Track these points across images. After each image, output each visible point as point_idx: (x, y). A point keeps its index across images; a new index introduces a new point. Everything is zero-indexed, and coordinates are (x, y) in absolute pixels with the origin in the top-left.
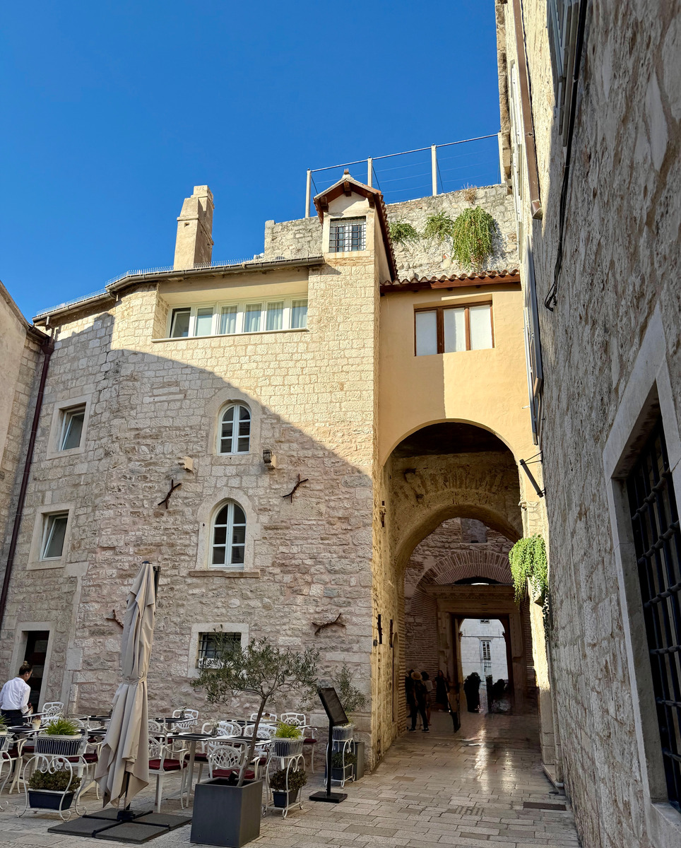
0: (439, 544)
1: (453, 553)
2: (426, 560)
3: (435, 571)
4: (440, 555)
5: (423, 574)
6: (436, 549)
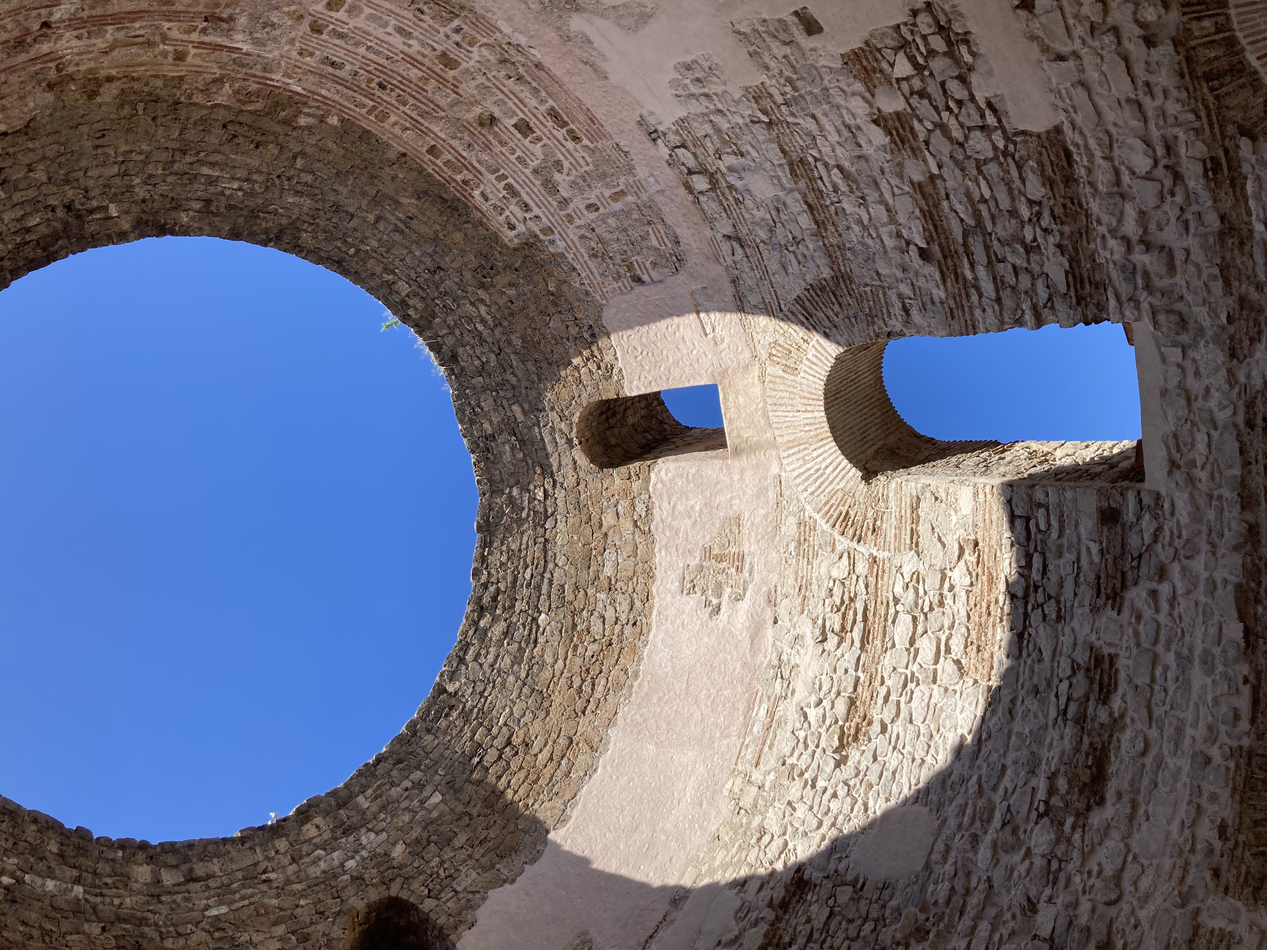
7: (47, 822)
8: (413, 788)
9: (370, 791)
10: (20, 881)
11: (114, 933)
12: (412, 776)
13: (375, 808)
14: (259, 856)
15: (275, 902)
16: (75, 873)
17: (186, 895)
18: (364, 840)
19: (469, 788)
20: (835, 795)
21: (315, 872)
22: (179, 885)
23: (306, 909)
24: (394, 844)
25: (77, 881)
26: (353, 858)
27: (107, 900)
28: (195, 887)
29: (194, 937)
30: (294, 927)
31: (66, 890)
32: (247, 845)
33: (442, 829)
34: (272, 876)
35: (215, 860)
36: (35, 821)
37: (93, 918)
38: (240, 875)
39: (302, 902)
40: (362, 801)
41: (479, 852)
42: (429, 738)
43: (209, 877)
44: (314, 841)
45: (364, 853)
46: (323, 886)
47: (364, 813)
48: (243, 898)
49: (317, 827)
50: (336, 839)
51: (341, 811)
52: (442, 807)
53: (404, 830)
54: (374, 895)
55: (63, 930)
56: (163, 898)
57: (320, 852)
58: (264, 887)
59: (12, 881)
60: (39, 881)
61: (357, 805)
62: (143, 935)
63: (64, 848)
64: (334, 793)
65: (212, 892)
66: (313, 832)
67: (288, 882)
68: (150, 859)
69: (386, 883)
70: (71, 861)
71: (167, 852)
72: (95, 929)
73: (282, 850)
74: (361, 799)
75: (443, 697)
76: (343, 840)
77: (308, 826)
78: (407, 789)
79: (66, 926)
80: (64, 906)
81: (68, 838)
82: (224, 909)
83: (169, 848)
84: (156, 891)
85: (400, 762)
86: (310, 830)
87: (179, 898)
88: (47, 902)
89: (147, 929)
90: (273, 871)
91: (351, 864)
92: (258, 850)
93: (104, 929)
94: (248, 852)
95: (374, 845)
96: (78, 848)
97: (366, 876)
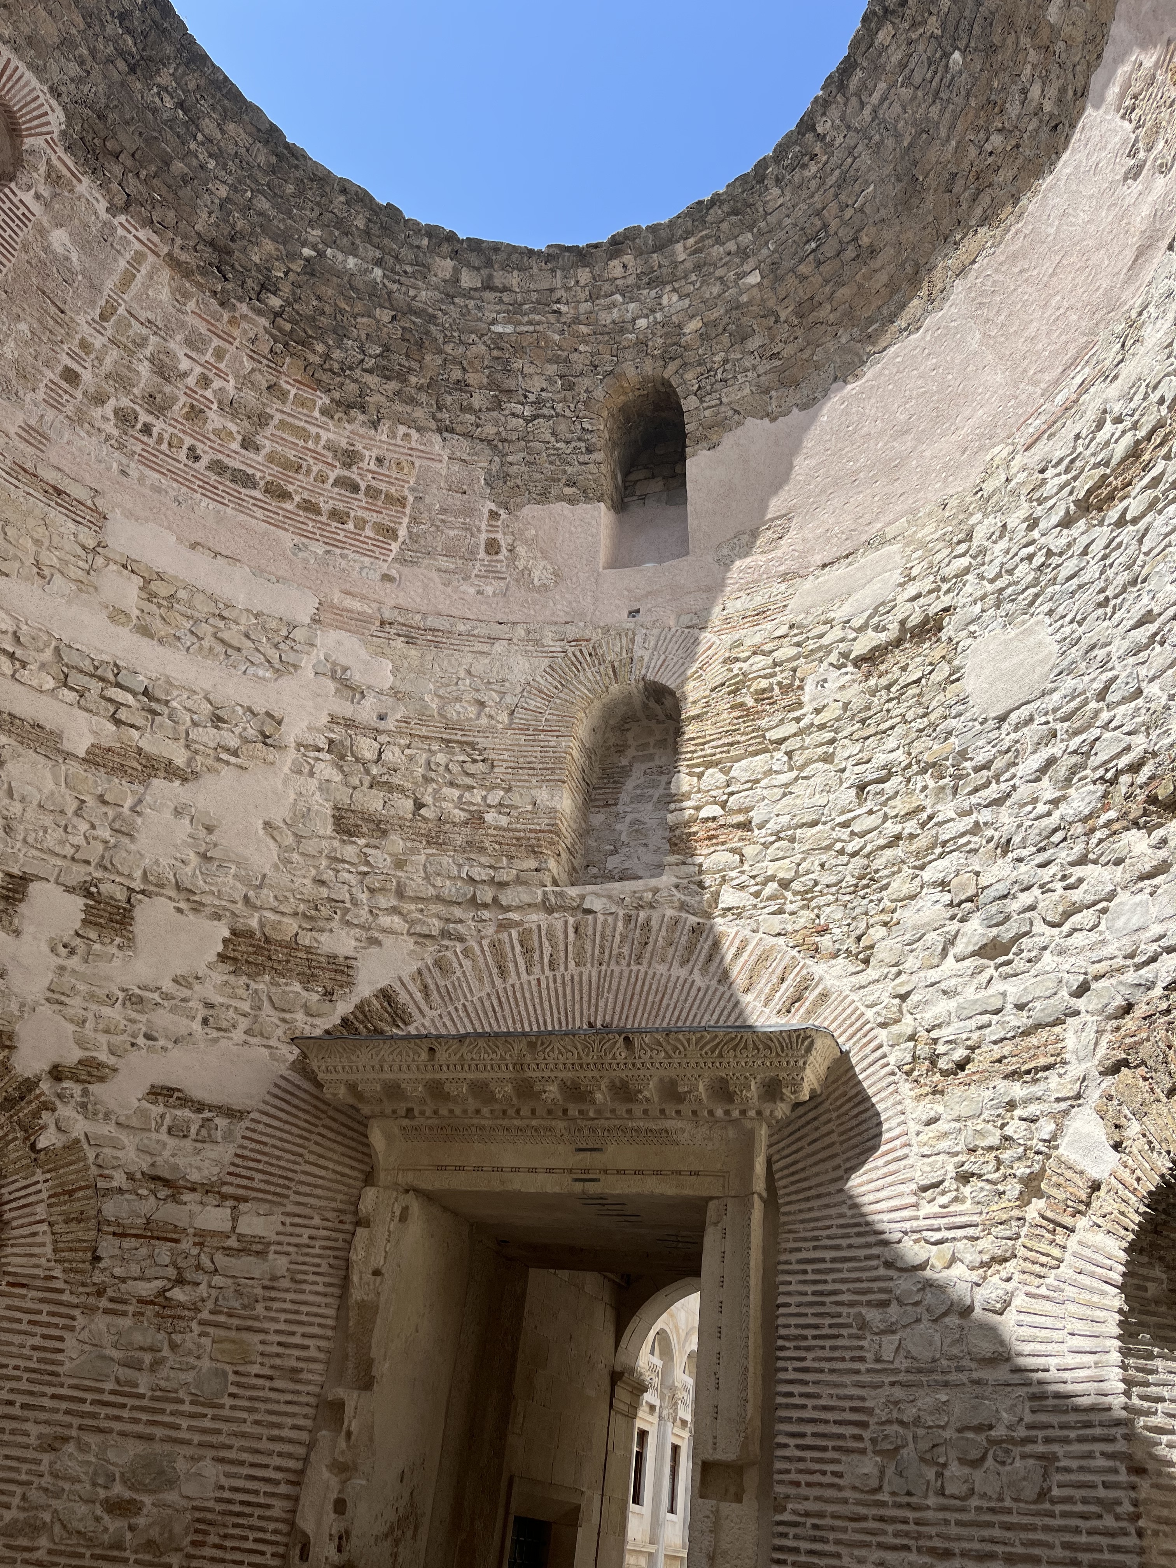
0: (449, 889)
1: (503, 926)
2: (375, 950)
3: (403, 997)
4: (445, 934)
5: (344, 1007)
6: (435, 908)
7: (357, 194)
8: (737, 253)
9: (691, 241)
10: (321, 254)
11: (402, 324)
12: (740, 239)
13: (689, 265)
14: (558, 282)
15: (557, 337)
16: (378, 254)
17: (479, 303)
18: (665, 301)
19: (791, 279)
20: (1030, 558)
21: (606, 318)
22: (475, 289)
23: (582, 356)
24: (691, 317)
25: (379, 263)
26: (647, 316)
27: (404, 289)
28: (489, 295)
29: (474, 348)
30: (565, 371)
31: (366, 270)
32: (550, 265)
33: (744, 320)
34: (564, 308)
35: (515, 273)
36: (344, 191)
37: (387, 305)
38: (534, 296)
39: (582, 348)
40: (680, 251)
41: (765, 366)
42: (776, 191)
43: (505, 289)
44: (618, 282)
45: (659, 316)
46: (607, 338)
47: (676, 267)
48: (530, 323)
49: (625, 266)
50: (639, 288)
51: (655, 255)
52: (755, 291)
53: (709, 304)
54: (649, 367)
55: (356, 310)
56: (456, 300)
57: (618, 297)
58: (552, 318)
59: (314, 254)
60: (340, 256)
61: (674, 254)
62: (428, 333)
63: (371, 225)
64: (654, 229)
65: (504, 308)
66: (618, 272)
67: (576, 321)
68: (455, 254)
69: (666, 358)
70: (376, 240)
71: (472, 251)
72: (385, 316)
73: (582, 282)
74: (679, 247)
75: (809, 136)
76: (645, 292)
77: (615, 262)
78: (729, 254)
79: (359, 307)
80: (361, 286)
81: (377, 214)
82: (509, 329)
83: (475, 245)
84: (451, 291)
85: (735, 212)
86: (615, 268)
87: (472, 303)
88: (346, 279)
89: (433, 328)
90: (567, 303)
91: (642, 323)
92: (559, 272)
93: (394, 318)
94: (547, 274)
95: (673, 311)
96: (383, 228)
97: (650, 344)
